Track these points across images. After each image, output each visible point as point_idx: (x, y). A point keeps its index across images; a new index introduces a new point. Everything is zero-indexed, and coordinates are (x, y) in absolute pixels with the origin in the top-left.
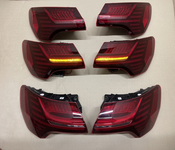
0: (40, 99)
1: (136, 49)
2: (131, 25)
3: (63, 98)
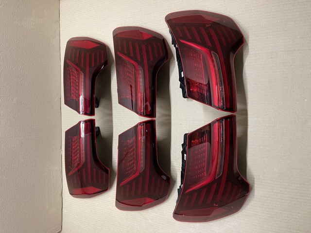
0: (189, 191)
1: (128, 55)
2: (93, 65)
3: (185, 155)
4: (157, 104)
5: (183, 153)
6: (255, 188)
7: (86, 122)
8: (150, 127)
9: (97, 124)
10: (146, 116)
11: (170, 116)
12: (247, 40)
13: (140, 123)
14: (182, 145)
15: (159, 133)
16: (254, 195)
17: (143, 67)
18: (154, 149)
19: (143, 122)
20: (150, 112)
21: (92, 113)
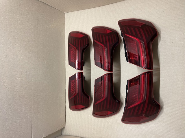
0: (129, 108)
1: (99, 41)
2: (82, 46)
4: (113, 65)
5: (127, 89)
6: (164, 108)
7: (79, 73)
8: (110, 76)
9: (84, 74)
10: (108, 71)
11: (120, 71)
12: (160, 33)
13: (105, 74)
14: (126, 85)
15: (115, 79)
16: (163, 111)
17: (107, 47)
18: (112, 87)
19: (107, 74)
20: (110, 69)
21: (82, 69)
